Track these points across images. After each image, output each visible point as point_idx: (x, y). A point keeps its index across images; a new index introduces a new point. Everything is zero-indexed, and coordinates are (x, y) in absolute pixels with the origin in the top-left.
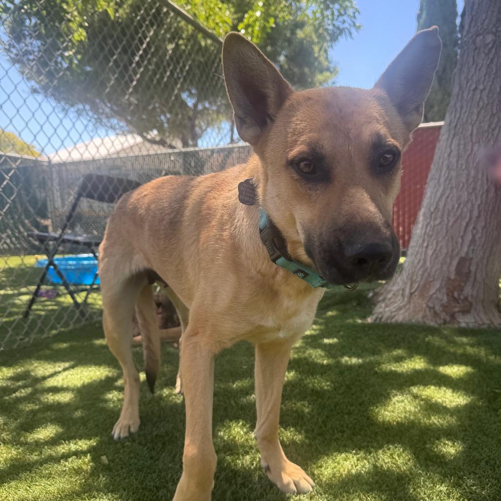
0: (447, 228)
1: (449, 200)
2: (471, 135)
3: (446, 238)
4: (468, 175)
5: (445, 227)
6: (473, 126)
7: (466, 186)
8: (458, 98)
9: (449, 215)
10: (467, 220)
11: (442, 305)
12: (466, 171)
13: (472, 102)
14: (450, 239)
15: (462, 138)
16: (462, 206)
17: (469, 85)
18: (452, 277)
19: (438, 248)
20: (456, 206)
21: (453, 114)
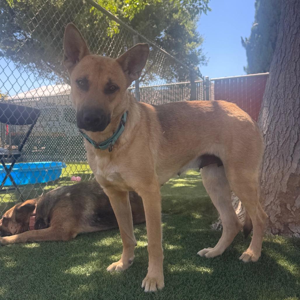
0: (278, 148)
1: (279, 123)
2: (295, 70)
3: (278, 156)
4: (294, 103)
5: (276, 147)
6: (296, 63)
7: (292, 112)
8: (282, 42)
9: (279, 137)
10: (295, 141)
11: (277, 216)
12: (292, 100)
13: (295, 43)
14: (281, 157)
15: (288, 72)
16: (290, 129)
17: (291, 30)
18: (285, 191)
19: (271, 165)
20: (285, 129)
21: (279, 55)
